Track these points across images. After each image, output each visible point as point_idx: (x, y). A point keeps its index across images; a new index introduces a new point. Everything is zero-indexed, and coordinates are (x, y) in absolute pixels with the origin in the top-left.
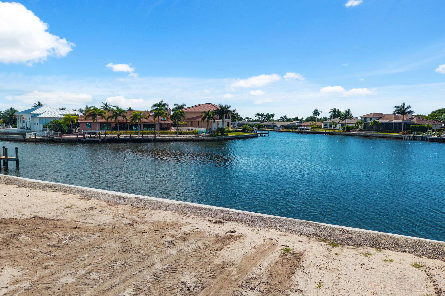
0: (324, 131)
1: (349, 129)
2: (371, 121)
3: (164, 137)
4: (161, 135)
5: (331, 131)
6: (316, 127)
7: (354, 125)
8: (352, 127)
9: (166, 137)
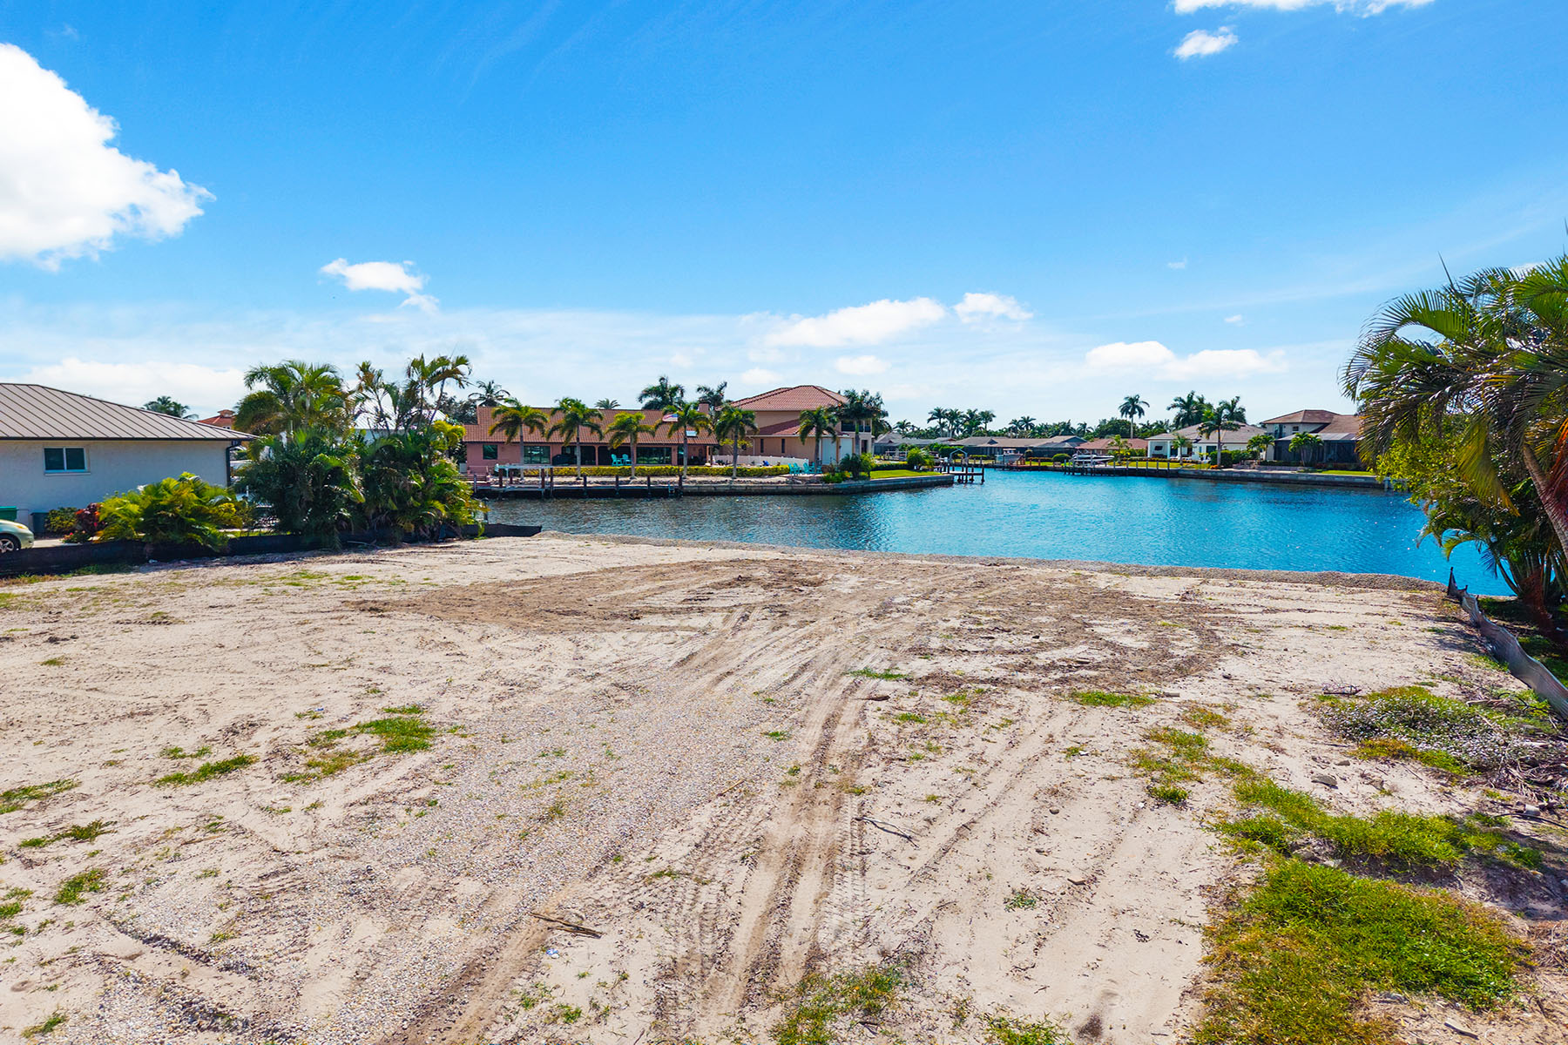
0: (1152, 466)
1: (1228, 460)
2: (1294, 436)
3: (700, 482)
4: (692, 479)
5: (1173, 466)
6: (1127, 456)
7: (1243, 448)
8: (1238, 453)
9: (706, 482)
